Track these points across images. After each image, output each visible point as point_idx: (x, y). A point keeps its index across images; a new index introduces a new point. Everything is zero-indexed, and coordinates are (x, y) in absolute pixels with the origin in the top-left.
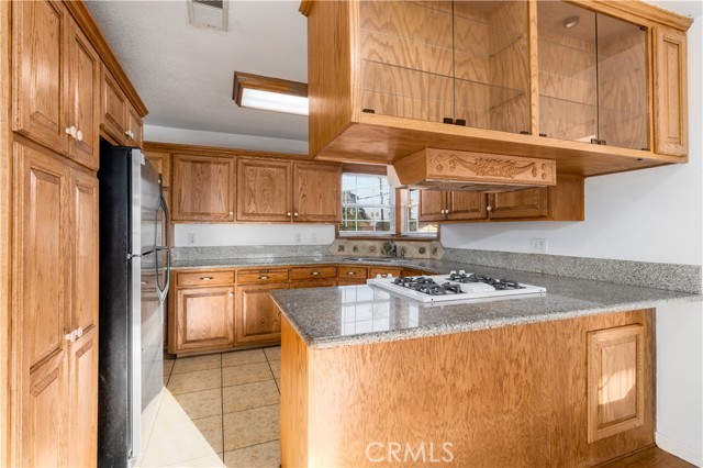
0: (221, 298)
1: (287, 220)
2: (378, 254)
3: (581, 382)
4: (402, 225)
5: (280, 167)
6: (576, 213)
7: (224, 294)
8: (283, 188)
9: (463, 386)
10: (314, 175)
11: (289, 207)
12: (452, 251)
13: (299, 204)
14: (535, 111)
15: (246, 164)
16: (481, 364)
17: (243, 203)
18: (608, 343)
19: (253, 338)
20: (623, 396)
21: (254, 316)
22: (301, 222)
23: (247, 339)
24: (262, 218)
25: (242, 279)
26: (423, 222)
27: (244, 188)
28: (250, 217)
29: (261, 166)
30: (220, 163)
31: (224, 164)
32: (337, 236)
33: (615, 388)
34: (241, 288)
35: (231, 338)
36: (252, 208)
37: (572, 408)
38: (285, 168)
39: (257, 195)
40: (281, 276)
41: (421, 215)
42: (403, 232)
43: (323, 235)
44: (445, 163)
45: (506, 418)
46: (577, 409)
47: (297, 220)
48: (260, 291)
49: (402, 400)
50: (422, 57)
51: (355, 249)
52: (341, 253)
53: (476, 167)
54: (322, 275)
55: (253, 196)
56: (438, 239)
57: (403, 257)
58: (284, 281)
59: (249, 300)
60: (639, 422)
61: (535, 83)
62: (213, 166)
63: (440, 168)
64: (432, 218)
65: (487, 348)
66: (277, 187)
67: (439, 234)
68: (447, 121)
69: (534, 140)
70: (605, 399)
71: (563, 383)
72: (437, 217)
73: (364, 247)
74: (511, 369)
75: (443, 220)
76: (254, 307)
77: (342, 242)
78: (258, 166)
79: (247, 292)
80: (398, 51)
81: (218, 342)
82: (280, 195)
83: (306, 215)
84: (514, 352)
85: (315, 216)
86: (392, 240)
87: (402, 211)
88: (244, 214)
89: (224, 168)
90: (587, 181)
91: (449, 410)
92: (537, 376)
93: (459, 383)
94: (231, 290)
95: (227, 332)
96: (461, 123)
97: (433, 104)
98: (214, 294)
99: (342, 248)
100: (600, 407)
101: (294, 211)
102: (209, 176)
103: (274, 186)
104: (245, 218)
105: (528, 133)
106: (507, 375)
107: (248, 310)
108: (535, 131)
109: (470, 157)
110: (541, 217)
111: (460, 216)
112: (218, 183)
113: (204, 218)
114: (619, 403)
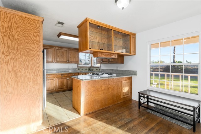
0: (52, 81)
1: (67, 62)
2: (87, 70)
3: (120, 89)
4: (93, 64)
5: (65, 50)
6: (122, 62)
7: (53, 80)
8: (66, 55)
9: (103, 89)
10: (73, 52)
11: (67, 60)
12: (103, 69)
13: (70, 59)
14: (113, 48)
15: (57, 49)
16: (106, 85)
17: (56, 59)
18: (125, 83)
19: (60, 90)
20: (127, 91)
21: (60, 85)
23: (58, 90)
24: (61, 62)
25: (57, 76)
26: (97, 63)
27: (57, 55)
28: (58, 62)
29: (61, 50)
30: (51, 49)
31: (52, 49)
32: (78, 66)
33: (126, 89)
34: (57, 78)
35: (54, 90)
36: (58, 60)
37: (119, 93)
38: (66, 50)
40: (66, 75)
41: (97, 62)
42: (93, 66)
43: (75, 66)
44: (101, 55)
45: (109, 94)
46: (120, 93)
47: (69, 63)
48: (61, 79)
49: (94, 91)
50: (97, 38)
51: (82, 69)
52: (79, 70)
53: (105, 55)
55: (59, 57)
56: (100, 67)
57: (93, 71)
58: (67, 77)
59: (59, 81)
60: (129, 95)
61: (113, 44)
62: (49, 50)
63: (100, 55)
64: (99, 62)
65: (106, 83)
67: (100, 66)
68: (101, 50)
69: (113, 52)
70: (124, 91)
71: (118, 89)
72: (100, 62)
73: (84, 69)
74: (110, 86)
75: (101, 63)
76: (60, 83)
77: (79, 68)
79: (58, 79)
80: (94, 37)
81: (51, 91)
82: (65, 57)
83: (71, 61)
84: (110, 84)
85: (73, 62)
86: (91, 67)
87: (93, 61)
88: (57, 61)
89: (52, 50)
90: (124, 57)
91: (101, 92)
92: (114, 88)
93: (102, 88)
94: (54, 79)
95: (53, 88)
96: (103, 50)
97: (99, 45)
98: (50, 80)
99: (79, 69)
100: (123, 93)
101: (68, 61)
103: (64, 55)
105: (112, 51)
106: (109, 87)
107: (58, 83)
108: (113, 51)
109: (104, 54)
110: (117, 63)
111: (104, 62)
112: (50, 54)
114: (126, 92)
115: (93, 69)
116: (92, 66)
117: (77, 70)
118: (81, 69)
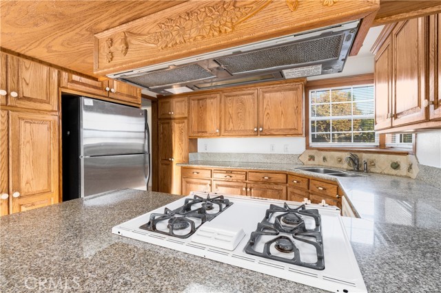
0: (204, 187)
2: (345, 165)
5: (250, 94)
8: (251, 110)
11: (255, 124)
12: (427, 169)
13: (264, 121)
15: (227, 96)
17: (225, 124)
22: (266, 135)
24: (238, 133)
27: (226, 113)
28: (230, 133)
29: (236, 95)
30: (212, 98)
31: (214, 98)
32: (308, 147)
34: (215, 182)
36: (231, 127)
38: (253, 94)
39: (234, 117)
40: (240, 177)
47: (263, 134)
51: (324, 159)
52: (311, 162)
54: (273, 180)
55: (231, 118)
56: (414, 151)
58: (243, 181)
62: (208, 101)
66: (247, 109)
67: (414, 146)
73: (332, 158)
77: (312, 153)
78: (234, 96)
79: (218, 185)
82: (249, 116)
83: (270, 130)
85: (277, 130)
88: (226, 131)
89: (214, 101)
94: (209, 182)
98: (200, 184)
99: (312, 157)
101: (259, 127)
102: (206, 107)
103: (245, 110)
104: (226, 134)
112: (211, 111)
113: (204, 135)
115: (373, 164)
116: (382, 145)
117: (305, 159)
118: (318, 160)
